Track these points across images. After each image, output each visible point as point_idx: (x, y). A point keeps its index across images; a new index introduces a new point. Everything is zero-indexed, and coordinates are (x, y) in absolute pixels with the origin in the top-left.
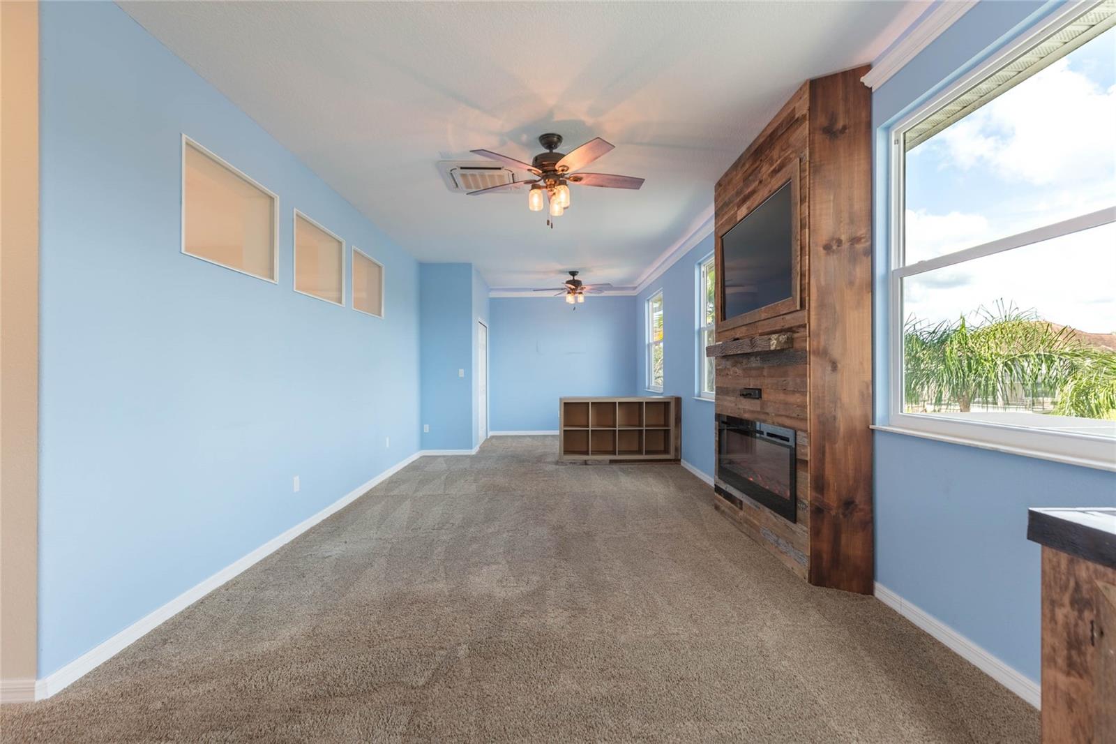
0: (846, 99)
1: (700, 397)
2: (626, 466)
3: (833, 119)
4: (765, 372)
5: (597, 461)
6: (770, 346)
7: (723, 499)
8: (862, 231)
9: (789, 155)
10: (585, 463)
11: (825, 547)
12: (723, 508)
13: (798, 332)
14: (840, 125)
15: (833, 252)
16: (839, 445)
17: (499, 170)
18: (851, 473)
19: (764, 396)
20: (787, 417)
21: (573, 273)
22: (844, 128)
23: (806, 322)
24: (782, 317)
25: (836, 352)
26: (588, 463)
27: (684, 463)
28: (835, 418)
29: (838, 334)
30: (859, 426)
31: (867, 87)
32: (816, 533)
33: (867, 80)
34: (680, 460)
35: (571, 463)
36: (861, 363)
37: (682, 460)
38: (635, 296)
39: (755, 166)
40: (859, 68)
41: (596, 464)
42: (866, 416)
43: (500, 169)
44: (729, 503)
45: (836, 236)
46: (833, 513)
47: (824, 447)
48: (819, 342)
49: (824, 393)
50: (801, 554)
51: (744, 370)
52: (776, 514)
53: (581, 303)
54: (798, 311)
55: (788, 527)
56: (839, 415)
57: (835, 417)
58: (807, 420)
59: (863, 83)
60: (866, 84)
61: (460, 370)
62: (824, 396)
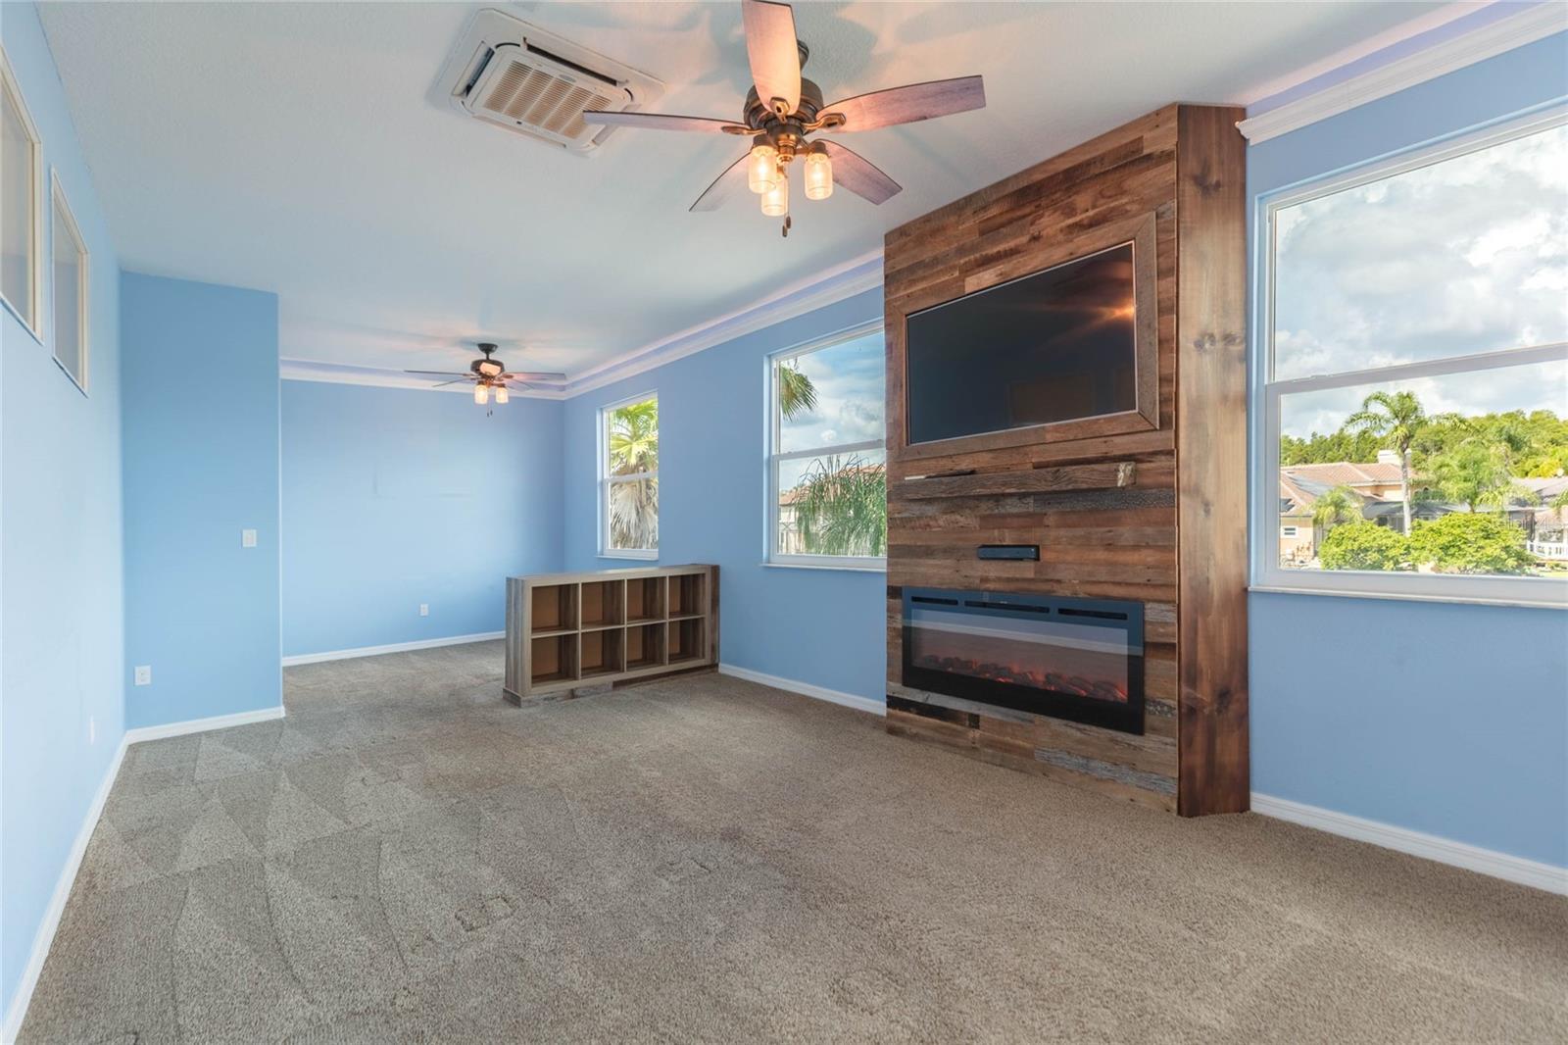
0: (1220, 146)
1: (769, 563)
2: (648, 687)
3: (1206, 168)
4: (1051, 520)
5: (591, 687)
6: (1116, 481)
7: (917, 717)
8: (1236, 328)
9: (1124, 205)
10: (572, 694)
11: (1198, 760)
12: (914, 731)
13: (1150, 462)
14: (1214, 178)
15: (1205, 351)
16: (1213, 617)
17: (611, 86)
18: (1226, 653)
19: (1045, 556)
20: (1114, 583)
21: (487, 348)
22: (1218, 185)
23: (1173, 447)
24: (1104, 439)
25: (1210, 491)
26: (577, 693)
27: (724, 668)
28: (1208, 581)
29: (1211, 466)
30: (1234, 589)
31: (1243, 137)
32: (1185, 746)
33: (1244, 127)
34: (717, 665)
35: (545, 699)
36: (1236, 506)
37: (720, 665)
38: (563, 402)
39: (1019, 213)
40: (1234, 108)
41: (592, 694)
42: (1241, 576)
43: (613, 82)
44: (938, 721)
45: (1209, 331)
46: (1206, 711)
47: (1196, 622)
48: (1190, 476)
49: (1195, 547)
50: (1155, 776)
51: (983, 518)
52: (1081, 726)
53: (501, 405)
54: (1156, 430)
55: (1117, 742)
56: (1213, 575)
57: (1208, 578)
58: (1174, 586)
59: (1239, 131)
60: (1242, 133)
61: (245, 533)
62: (1195, 551)
